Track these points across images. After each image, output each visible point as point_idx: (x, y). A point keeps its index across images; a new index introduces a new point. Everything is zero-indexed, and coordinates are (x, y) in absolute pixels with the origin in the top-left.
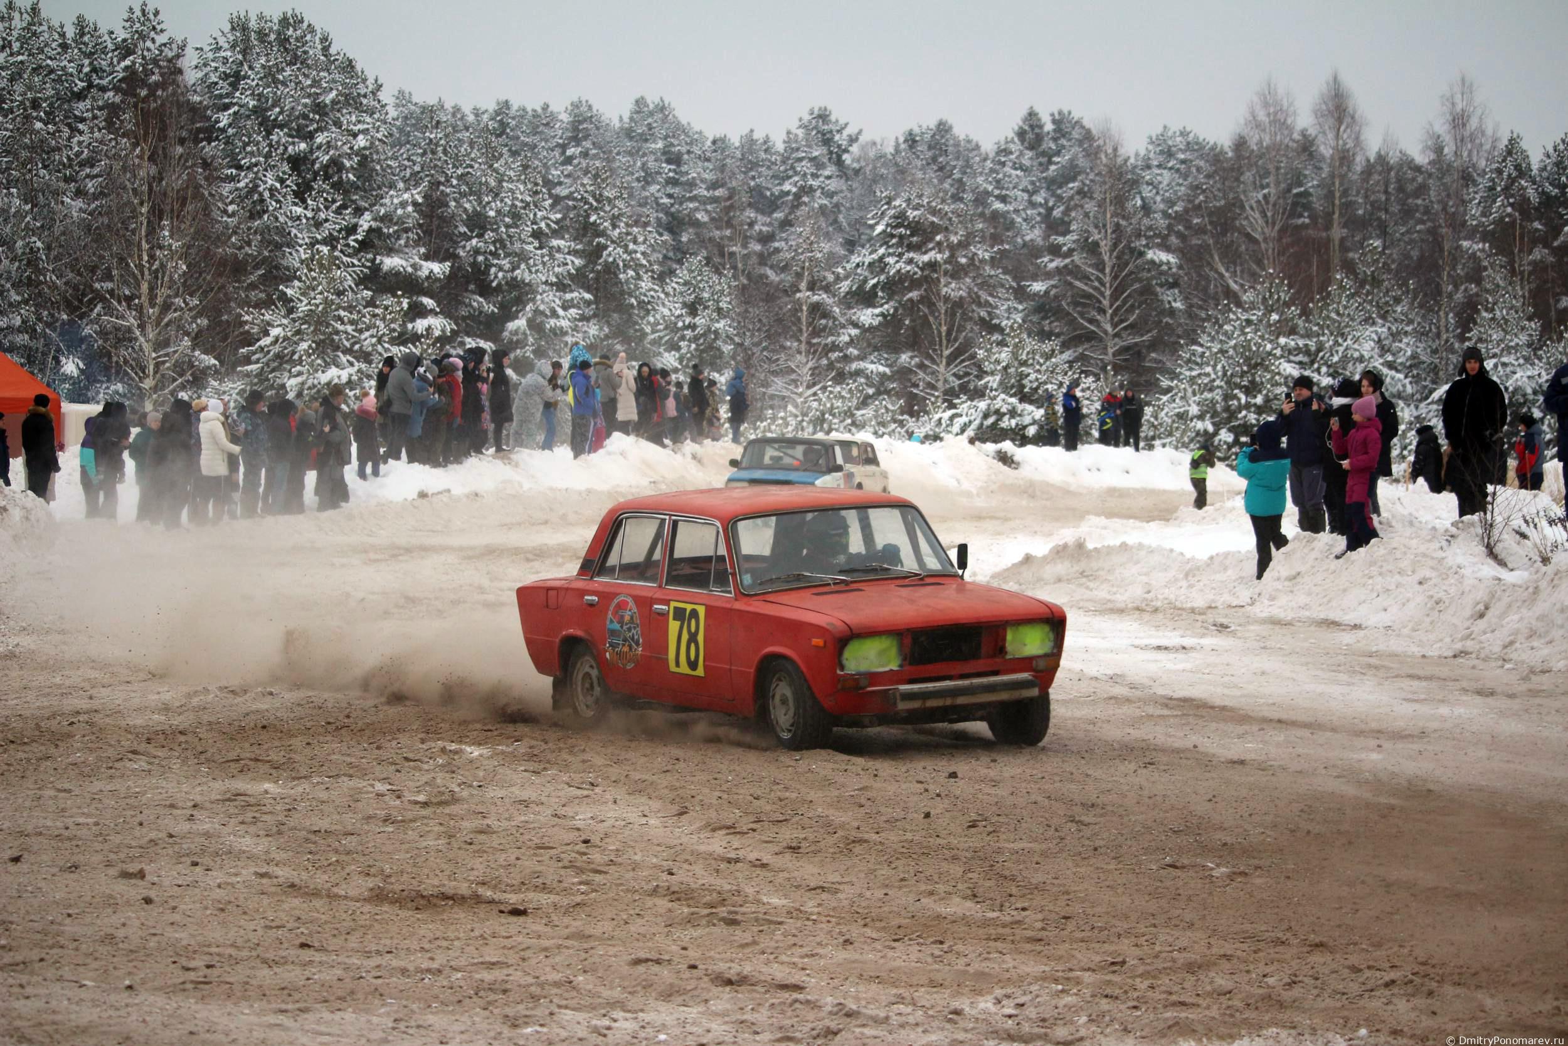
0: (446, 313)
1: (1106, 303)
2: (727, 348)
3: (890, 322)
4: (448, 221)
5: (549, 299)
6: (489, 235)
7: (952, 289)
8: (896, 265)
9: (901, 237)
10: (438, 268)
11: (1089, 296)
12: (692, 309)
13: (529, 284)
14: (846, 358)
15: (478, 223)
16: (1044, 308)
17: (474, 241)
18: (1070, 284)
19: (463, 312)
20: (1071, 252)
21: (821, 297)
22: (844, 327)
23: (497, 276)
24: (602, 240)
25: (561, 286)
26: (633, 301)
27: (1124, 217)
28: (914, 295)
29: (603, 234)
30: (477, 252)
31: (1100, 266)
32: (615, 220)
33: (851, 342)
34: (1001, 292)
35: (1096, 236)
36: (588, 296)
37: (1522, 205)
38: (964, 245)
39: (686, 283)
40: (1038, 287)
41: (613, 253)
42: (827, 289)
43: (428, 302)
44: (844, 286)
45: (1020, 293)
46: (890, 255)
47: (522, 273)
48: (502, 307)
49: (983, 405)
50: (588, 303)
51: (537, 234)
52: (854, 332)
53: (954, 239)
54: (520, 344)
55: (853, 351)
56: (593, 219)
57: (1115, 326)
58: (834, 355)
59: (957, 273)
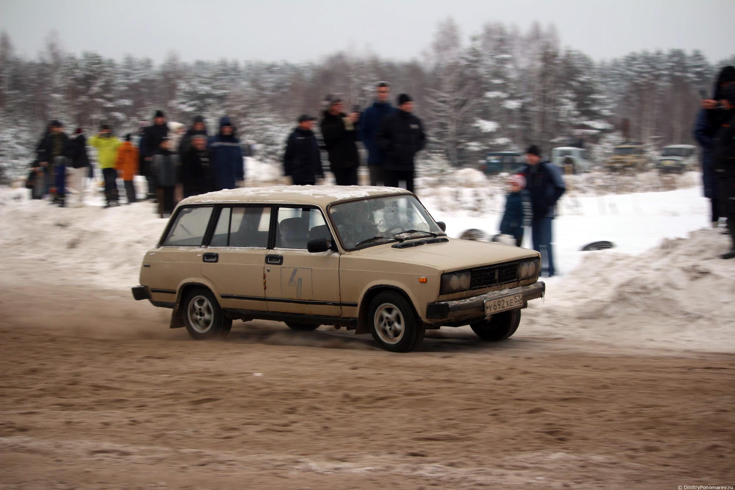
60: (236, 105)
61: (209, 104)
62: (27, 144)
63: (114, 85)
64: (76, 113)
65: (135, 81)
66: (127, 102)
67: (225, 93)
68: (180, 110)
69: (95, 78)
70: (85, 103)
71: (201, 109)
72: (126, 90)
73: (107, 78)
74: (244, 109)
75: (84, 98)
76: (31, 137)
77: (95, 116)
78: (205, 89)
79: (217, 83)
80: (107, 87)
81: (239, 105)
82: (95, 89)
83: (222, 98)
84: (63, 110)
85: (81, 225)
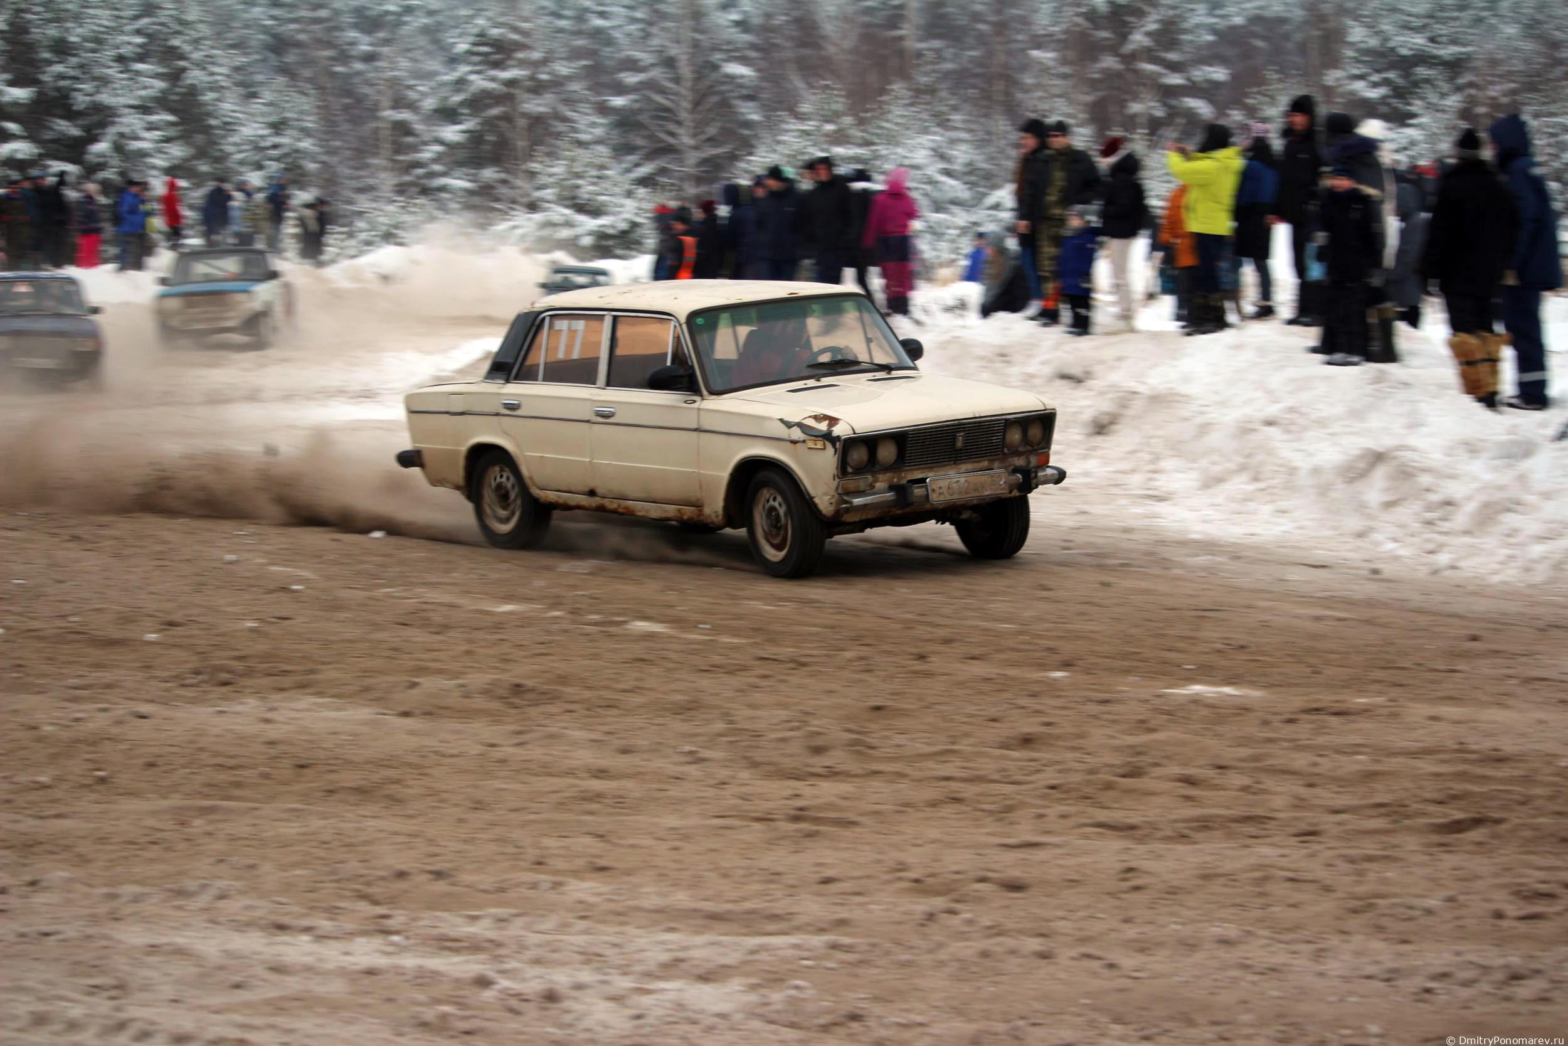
0: (31, 137)
1: (683, 115)
2: (312, 166)
3: (475, 138)
4: (31, 47)
5: (131, 122)
6: (74, 60)
7: (535, 105)
8: (479, 82)
9: (486, 54)
10: (20, 94)
11: (667, 110)
12: (278, 127)
13: (109, 108)
14: (432, 175)
15: (62, 49)
16: (625, 122)
17: (59, 68)
18: (649, 100)
19: (48, 135)
20: (653, 65)
21: (404, 115)
22: (426, 143)
23: (80, 101)
24: (182, 63)
25: (143, 109)
26: (213, 122)
27: (703, 32)
28: (495, 111)
29: (182, 57)
30: (62, 77)
31: (677, 80)
32: (196, 42)
33: (437, 159)
34: (585, 108)
35: (674, 51)
36: (171, 118)
37: (1092, 16)
38: (545, 62)
39: (270, 104)
40: (618, 101)
41: (195, 76)
42: (412, 106)
43: (12, 127)
44: (429, 104)
45: (603, 109)
46: (472, 72)
47: (105, 98)
48: (88, 129)
49: (538, 217)
50: (173, 124)
51: (120, 59)
52: (438, 148)
53: (536, 55)
54: (101, 166)
55: (437, 168)
56: (175, 42)
57: (694, 136)
58: (420, 171)
59: (537, 88)
60: (1492, 83)
61: (1427, 81)
62: (970, 173)
63: (1186, 31)
64: (1089, 98)
65: (1238, 20)
66: (1219, 74)
67: (1461, 53)
68: (1352, 93)
69: (1140, 14)
70: (1110, 76)
71: (1400, 93)
72: (1210, 45)
73: (1171, 13)
74: (1514, 92)
75: (1109, 62)
76: (980, 158)
77: (1135, 107)
78: (1414, 42)
79: (1442, 30)
80: (1168, 35)
81: (1500, 83)
82: (1138, 39)
83: (1455, 66)
84: (1056, 91)
85: (1121, 378)
